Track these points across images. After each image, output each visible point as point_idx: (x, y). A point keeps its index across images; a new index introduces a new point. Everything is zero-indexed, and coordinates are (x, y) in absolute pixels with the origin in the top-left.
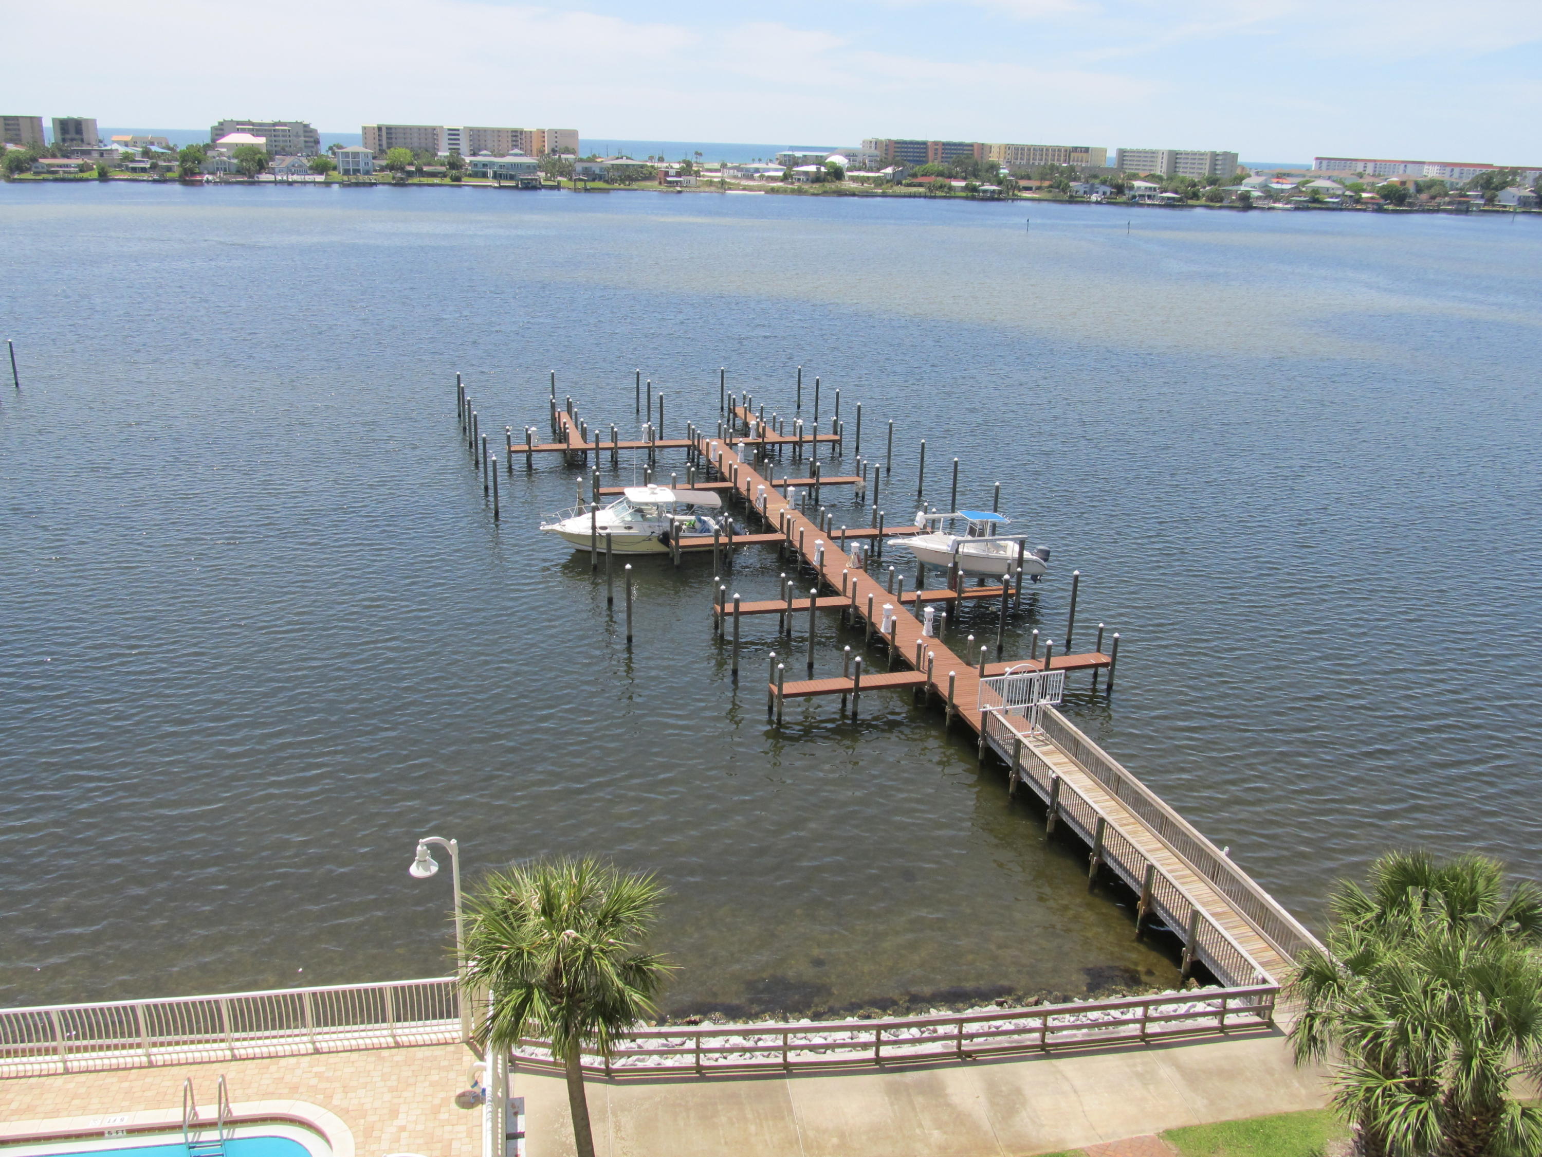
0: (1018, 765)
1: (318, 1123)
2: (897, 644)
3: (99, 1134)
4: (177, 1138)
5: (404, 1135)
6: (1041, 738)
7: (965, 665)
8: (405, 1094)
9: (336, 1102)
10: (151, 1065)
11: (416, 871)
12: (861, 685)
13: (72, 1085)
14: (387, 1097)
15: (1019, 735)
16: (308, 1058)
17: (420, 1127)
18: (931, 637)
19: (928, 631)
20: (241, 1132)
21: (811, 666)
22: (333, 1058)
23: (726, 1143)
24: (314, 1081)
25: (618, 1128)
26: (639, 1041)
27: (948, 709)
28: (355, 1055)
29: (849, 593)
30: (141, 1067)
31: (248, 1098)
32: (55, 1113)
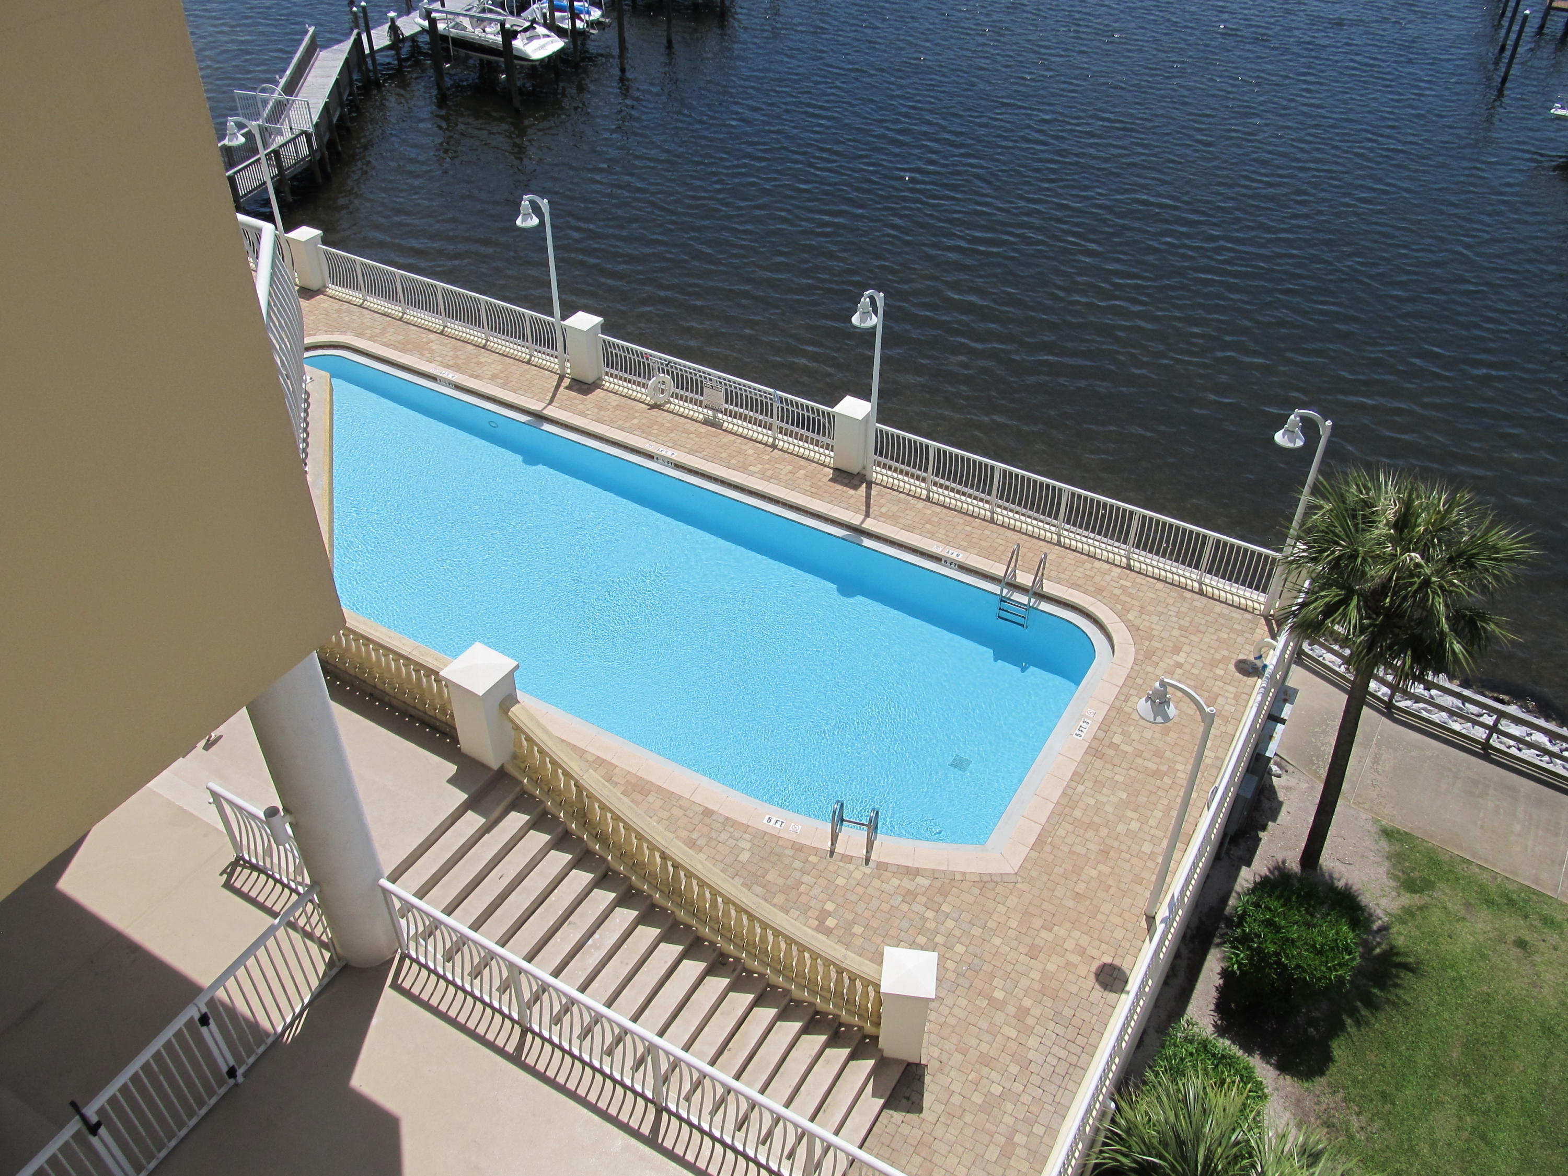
1: (1110, 628)
3: (937, 559)
4: (995, 588)
5: (1179, 671)
8: (1192, 637)
9: (1130, 616)
10: (992, 521)
11: (1280, 438)
13: (929, 512)
14: (1176, 633)
16: (1119, 570)
17: (1195, 671)
20: (1045, 606)
22: (1140, 579)
23: (1482, 827)
24: (1117, 592)
25: (1376, 761)
26: (1434, 692)
28: (1160, 585)
30: (984, 520)
31: (1059, 581)
32: (909, 529)
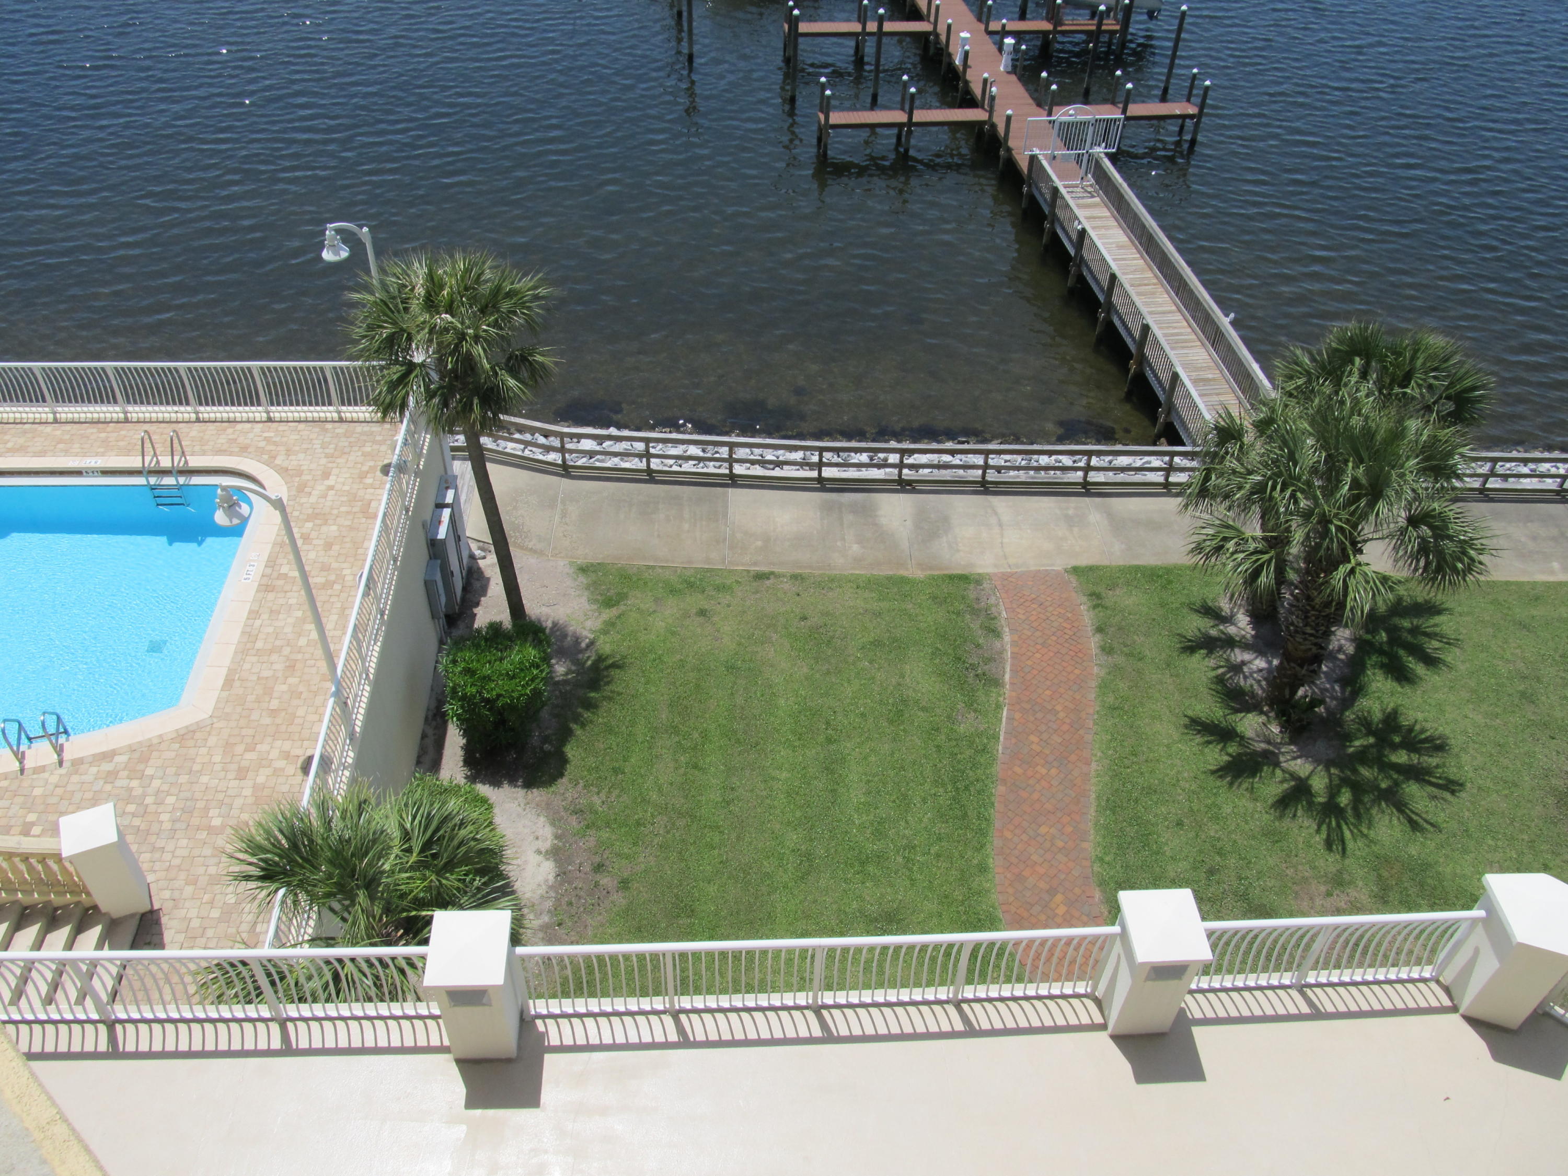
0: (1054, 214)
1: (259, 477)
2: (968, 77)
3: (78, 473)
4: (141, 481)
5: (332, 493)
6: (1090, 189)
7: (1034, 106)
8: (339, 460)
9: (278, 461)
10: (127, 421)
11: (326, 255)
12: (914, 120)
13: (58, 433)
14: (323, 461)
15: (1059, 184)
16: (261, 425)
17: (346, 488)
18: (1008, 73)
19: (1006, 66)
20: (196, 480)
21: (875, 98)
22: (282, 427)
23: (659, 536)
24: (262, 444)
25: (564, 515)
26: (607, 444)
27: (1002, 152)
28: (302, 426)
29: (932, 19)
30: (118, 422)
31: (204, 453)
32: (42, 453)
